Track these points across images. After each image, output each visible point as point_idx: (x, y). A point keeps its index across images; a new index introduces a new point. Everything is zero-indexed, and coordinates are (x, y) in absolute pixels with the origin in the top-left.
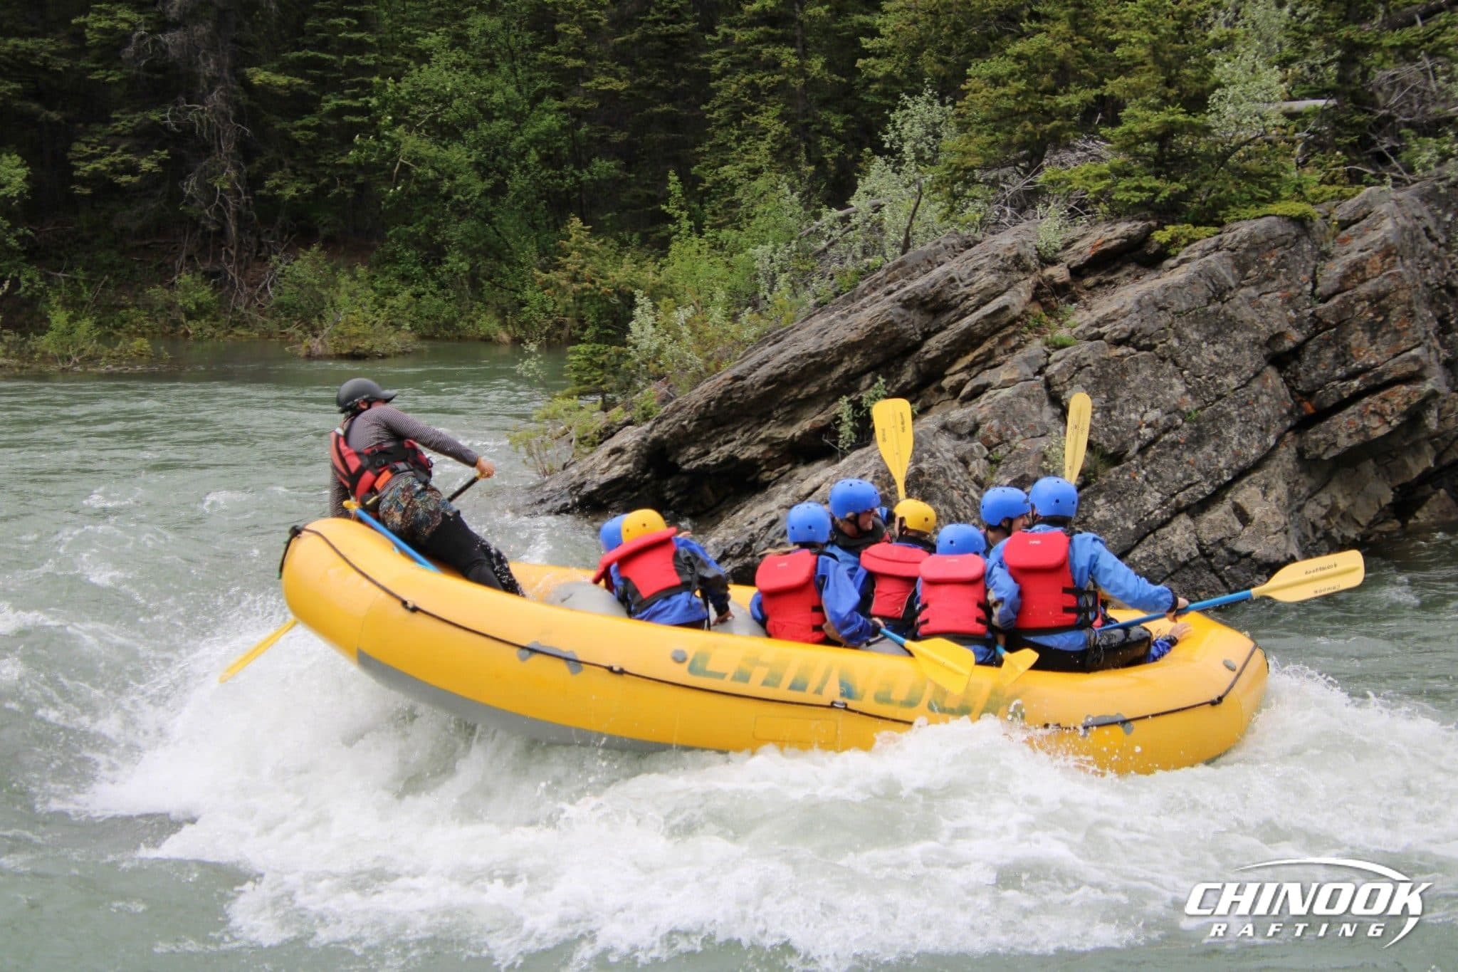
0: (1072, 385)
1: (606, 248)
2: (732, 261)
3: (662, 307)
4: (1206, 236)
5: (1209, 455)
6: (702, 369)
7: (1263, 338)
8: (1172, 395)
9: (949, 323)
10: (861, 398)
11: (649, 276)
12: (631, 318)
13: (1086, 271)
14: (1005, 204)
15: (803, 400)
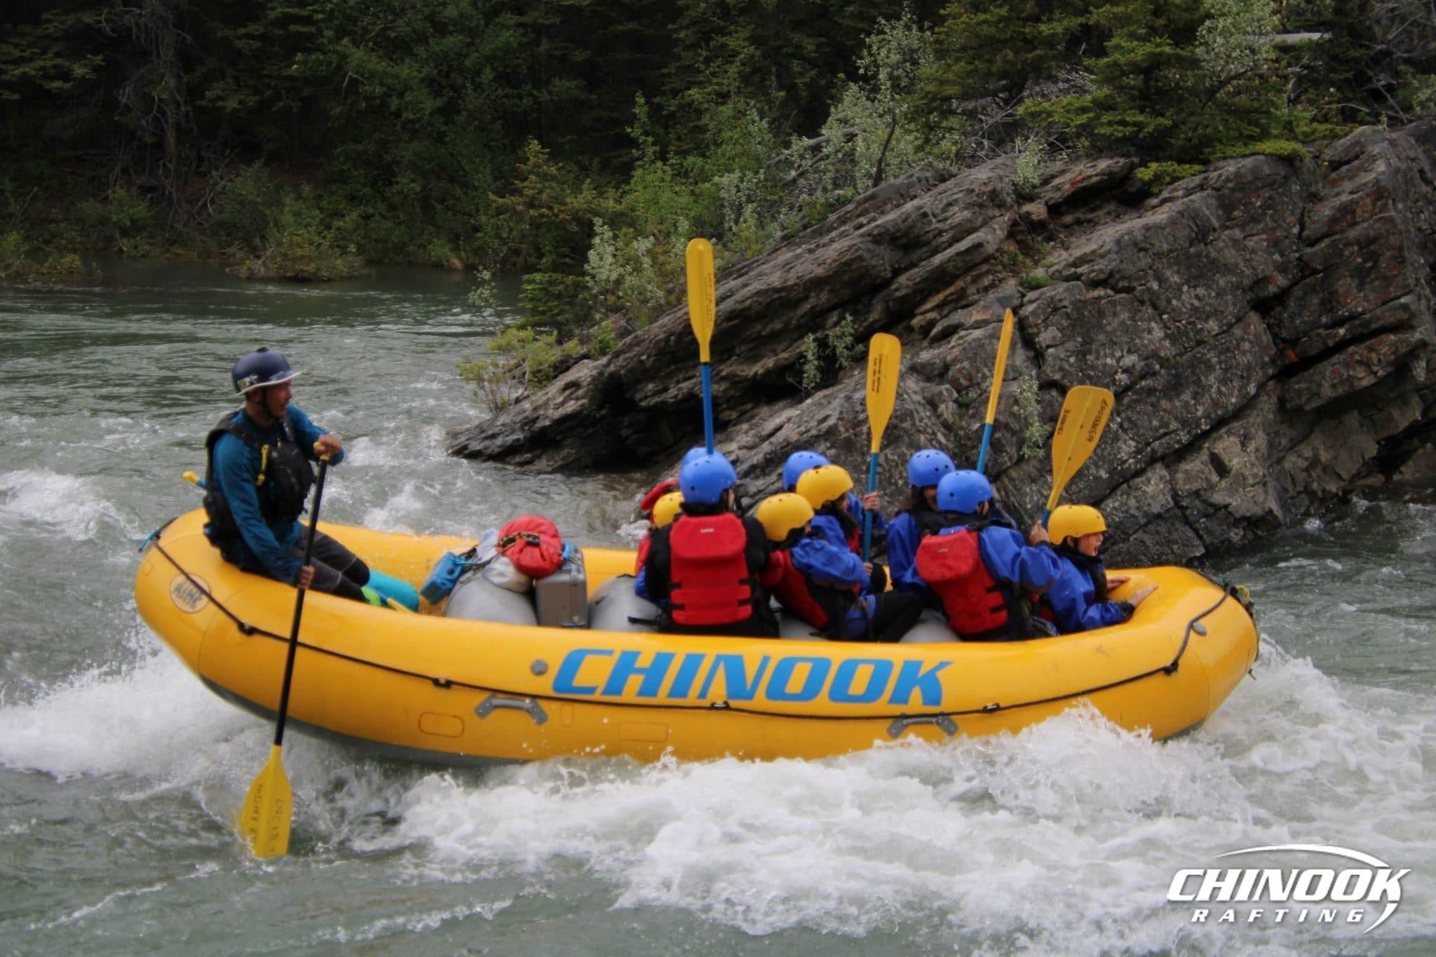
0: (1046, 327)
1: (564, 172)
2: (697, 191)
4: (1191, 175)
5: (1187, 403)
6: (662, 302)
7: (1246, 282)
8: (1150, 340)
9: (921, 260)
10: (827, 336)
11: (609, 203)
12: (590, 247)
13: (1064, 208)
14: (983, 137)
15: (765, 337)
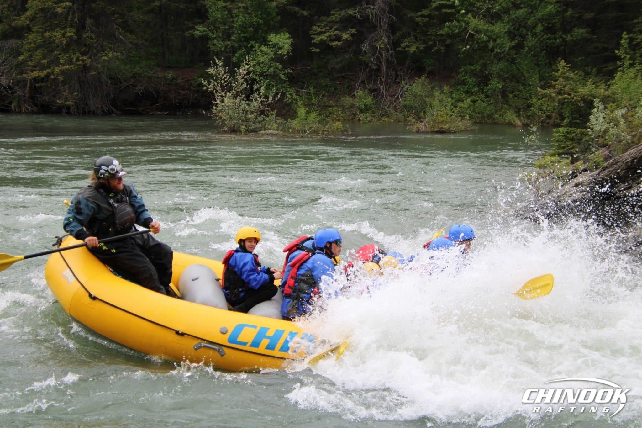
1: (577, 76)
3: (609, 108)
6: (630, 142)
11: (602, 91)
12: (590, 114)
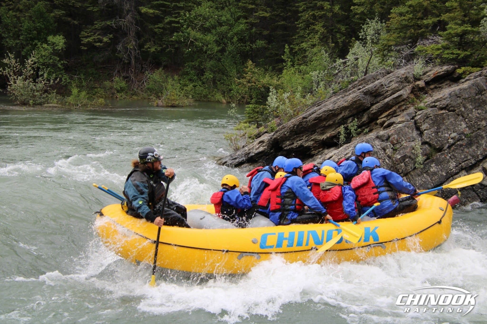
0: (424, 123)
1: (260, 71)
2: (304, 77)
3: (279, 92)
4: (476, 71)
5: (474, 150)
8: (461, 128)
9: (380, 100)
10: (348, 126)
11: (275, 81)
12: (268, 96)
13: (431, 83)
14: (402, 59)
15: (327, 126)
